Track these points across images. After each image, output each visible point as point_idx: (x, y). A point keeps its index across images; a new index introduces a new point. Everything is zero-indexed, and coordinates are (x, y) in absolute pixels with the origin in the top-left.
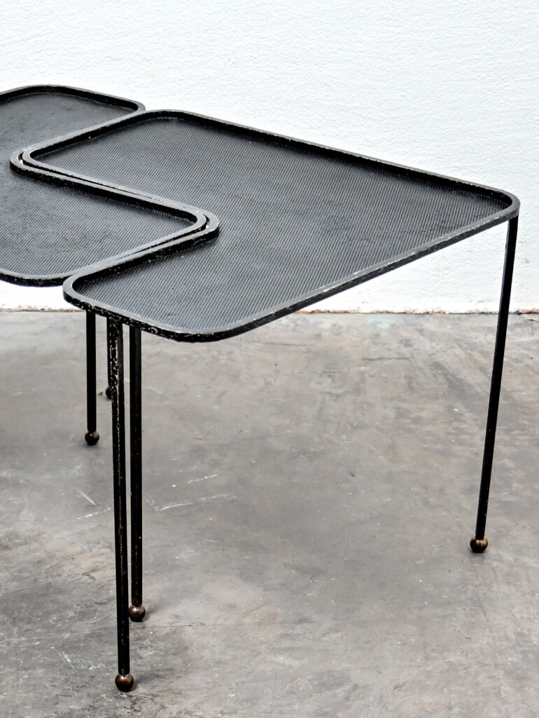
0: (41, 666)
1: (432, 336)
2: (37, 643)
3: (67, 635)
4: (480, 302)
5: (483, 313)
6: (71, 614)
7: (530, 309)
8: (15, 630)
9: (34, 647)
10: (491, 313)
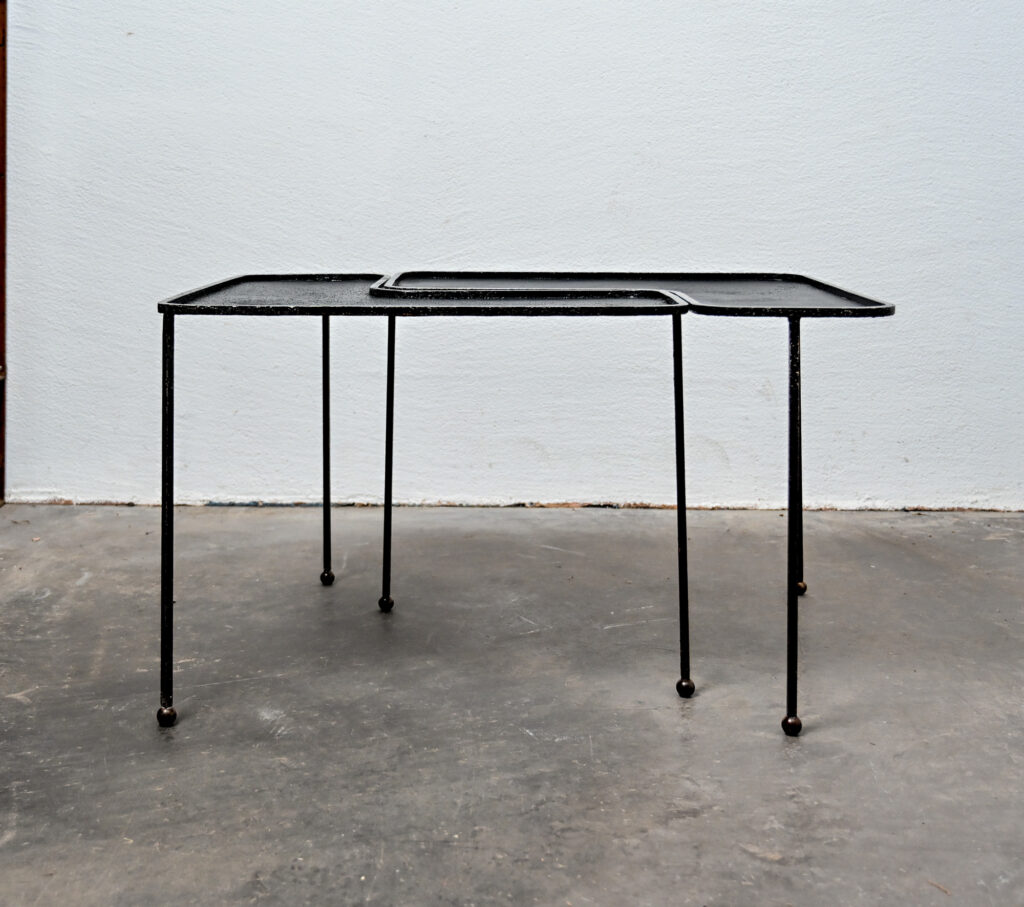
0: (503, 738)
1: (830, 523)
2: (494, 721)
3: (526, 715)
4: (868, 499)
5: (871, 510)
6: (527, 700)
7: (915, 506)
8: (469, 712)
9: (492, 724)
10: (879, 510)
